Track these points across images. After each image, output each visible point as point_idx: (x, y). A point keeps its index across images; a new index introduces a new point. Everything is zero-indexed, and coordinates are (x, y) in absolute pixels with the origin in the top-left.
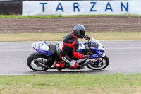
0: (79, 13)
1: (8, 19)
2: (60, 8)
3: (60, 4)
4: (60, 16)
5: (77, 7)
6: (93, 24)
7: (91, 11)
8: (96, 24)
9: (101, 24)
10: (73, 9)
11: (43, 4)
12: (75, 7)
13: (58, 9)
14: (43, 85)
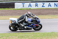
0: (38, 8)
1: (9, 10)
2: (30, 5)
3: (30, 4)
4: (30, 9)
5: (37, 5)
6: (43, 12)
7: (43, 6)
8: (45, 12)
9: (46, 12)
10: (35, 6)
11: (23, 4)
12: (36, 5)
13: (29, 6)
14: (22, 37)
